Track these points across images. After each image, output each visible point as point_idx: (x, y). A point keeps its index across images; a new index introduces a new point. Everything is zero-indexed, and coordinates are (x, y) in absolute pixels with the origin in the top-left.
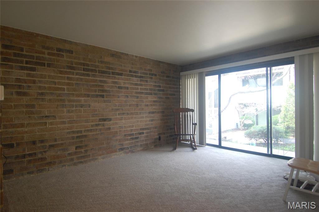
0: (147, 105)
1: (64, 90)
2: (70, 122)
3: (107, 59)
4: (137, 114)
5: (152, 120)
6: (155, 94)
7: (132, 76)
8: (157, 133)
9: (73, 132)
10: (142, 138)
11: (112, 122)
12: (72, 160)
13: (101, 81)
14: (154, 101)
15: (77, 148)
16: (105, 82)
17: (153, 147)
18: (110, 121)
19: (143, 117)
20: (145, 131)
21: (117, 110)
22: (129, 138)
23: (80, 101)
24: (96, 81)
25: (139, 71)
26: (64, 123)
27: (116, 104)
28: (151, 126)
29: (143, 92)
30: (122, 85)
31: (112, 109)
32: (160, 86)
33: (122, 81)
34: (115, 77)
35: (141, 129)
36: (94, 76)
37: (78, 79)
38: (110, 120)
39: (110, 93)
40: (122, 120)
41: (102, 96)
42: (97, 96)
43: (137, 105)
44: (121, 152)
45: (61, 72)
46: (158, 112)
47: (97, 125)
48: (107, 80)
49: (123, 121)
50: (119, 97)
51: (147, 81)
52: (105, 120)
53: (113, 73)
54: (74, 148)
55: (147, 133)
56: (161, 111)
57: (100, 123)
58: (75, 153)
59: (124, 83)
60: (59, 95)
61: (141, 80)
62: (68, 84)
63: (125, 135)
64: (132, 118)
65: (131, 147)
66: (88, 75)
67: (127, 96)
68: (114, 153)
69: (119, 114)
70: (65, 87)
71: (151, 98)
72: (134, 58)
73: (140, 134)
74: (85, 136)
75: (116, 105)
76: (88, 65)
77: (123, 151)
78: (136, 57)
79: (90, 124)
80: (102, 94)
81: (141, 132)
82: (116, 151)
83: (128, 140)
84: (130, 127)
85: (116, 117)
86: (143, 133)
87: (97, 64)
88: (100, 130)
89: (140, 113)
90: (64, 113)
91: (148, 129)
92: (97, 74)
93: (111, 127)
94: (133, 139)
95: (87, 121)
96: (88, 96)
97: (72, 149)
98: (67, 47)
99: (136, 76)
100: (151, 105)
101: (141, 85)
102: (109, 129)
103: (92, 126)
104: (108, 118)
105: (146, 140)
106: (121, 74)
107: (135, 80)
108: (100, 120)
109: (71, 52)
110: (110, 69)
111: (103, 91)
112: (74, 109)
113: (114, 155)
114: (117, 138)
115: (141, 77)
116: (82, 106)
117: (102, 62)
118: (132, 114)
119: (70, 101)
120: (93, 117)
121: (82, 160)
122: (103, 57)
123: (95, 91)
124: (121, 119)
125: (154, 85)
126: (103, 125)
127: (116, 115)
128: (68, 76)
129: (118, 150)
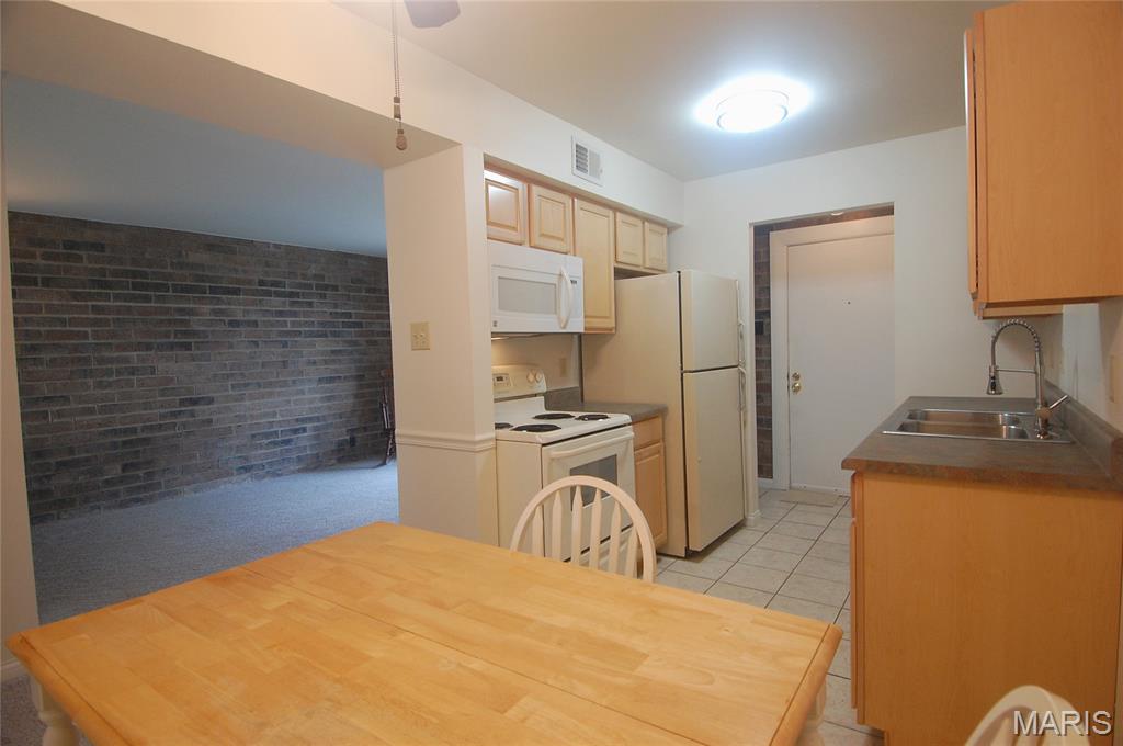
0: (314, 363)
1: (85, 335)
2: (103, 410)
3: (194, 258)
4: (285, 384)
5: (329, 399)
6: (335, 334)
7: (269, 294)
8: (344, 429)
9: (115, 432)
10: (304, 440)
11: (215, 405)
12: (116, 494)
13: (181, 311)
14: (333, 352)
15: (125, 468)
16: (191, 312)
17: (333, 461)
18: (210, 404)
19: (303, 392)
20: (309, 425)
21: (228, 376)
22: (266, 441)
23: (126, 360)
24: (167, 310)
25: (287, 281)
26: (90, 411)
27: (225, 362)
28: (326, 413)
29: (300, 332)
30: (240, 317)
31: (215, 376)
32: (349, 315)
33: (238, 308)
34: (219, 299)
35: (297, 420)
36: (160, 299)
37: (118, 310)
38: (211, 401)
39: (207, 337)
40: (243, 399)
41: (187, 347)
42: (172, 346)
43: (285, 364)
44: (244, 476)
45: (76, 296)
46: (345, 378)
47: (174, 414)
48: (197, 306)
49: (247, 403)
50: (231, 346)
51: (310, 304)
52: (195, 402)
53: (213, 290)
54: (119, 468)
55: (316, 429)
56: (354, 374)
57: (183, 409)
58: (121, 480)
59: (246, 312)
60: (76, 349)
61: (293, 304)
62: (95, 323)
63: (253, 436)
64: (271, 394)
65: (271, 464)
66: (147, 299)
67: (256, 344)
68: (225, 479)
69: (233, 387)
70: (89, 330)
71: (321, 345)
72: (272, 249)
73: (296, 431)
74: (146, 441)
75: (225, 365)
76: (144, 275)
77: (248, 474)
78: (276, 246)
79: (155, 411)
80: (185, 341)
81: (298, 427)
82: (229, 474)
83: (261, 447)
84: (266, 415)
85: (226, 393)
86: (304, 430)
87: (169, 270)
88: (184, 425)
89: (294, 382)
90: (89, 388)
91: (318, 419)
92: (170, 293)
93: (214, 417)
94: (275, 444)
95: (147, 406)
96: (148, 347)
97: (115, 471)
98: (89, 236)
99: (278, 294)
100: (326, 362)
101: (295, 314)
102: (209, 422)
103: (163, 416)
104: (203, 398)
105: (312, 446)
106: (236, 292)
107: (275, 303)
108: (182, 402)
109: (100, 247)
110: (203, 281)
111: (186, 334)
112: (115, 378)
113: (225, 482)
114: (232, 442)
115: (291, 295)
116: (133, 372)
117: (181, 266)
118: (270, 384)
119: (101, 361)
120: (163, 396)
121: (141, 496)
122: (184, 253)
123: (167, 335)
124: (241, 398)
125: (331, 313)
126: (192, 414)
127: (227, 390)
128: (94, 303)
129: (235, 472)
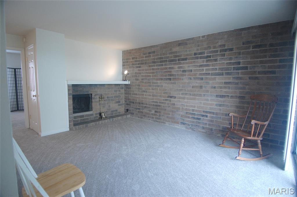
0: (215, 88)
2: (153, 96)
3: (174, 50)
4: (200, 95)
5: (220, 105)
6: (228, 74)
7: (197, 58)
9: (154, 102)
10: (205, 120)
12: (153, 118)
13: (170, 68)
14: (225, 83)
15: (155, 111)
16: (172, 68)
17: (219, 135)
18: (175, 99)
19: (207, 100)
20: (209, 115)
21: (181, 90)
22: (191, 116)
23: (157, 83)
24: (166, 68)
25: (206, 51)
26: (150, 95)
27: (180, 85)
28: (218, 111)
29: (209, 73)
30: (186, 69)
31: (177, 89)
32: (239, 63)
33: (186, 66)
34: (180, 63)
35: (204, 111)
36: (165, 65)
37: (157, 69)
38: (175, 97)
39: (176, 76)
40: (184, 99)
41: (170, 79)
42: (167, 79)
43: (201, 87)
44: (182, 126)
45: (150, 66)
46: (231, 96)
47: (166, 100)
48: (174, 66)
49: (186, 100)
50: (182, 80)
51: (216, 60)
52: (171, 97)
53: (179, 60)
54: (154, 111)
55: (212, 117)
56: (238, 95)
57: (168, 99)
58: (155, 115)
59: (189, 66)
60: (149, 80)
61: (207, 61)
62: (153, 73)
63: (187, 113)
64: (194, 99)
65: (192, 125)
66: (162, 65)
67: (191, 79)
69: (182, 94)
70: (151, 75)
71: (219, 80)
72: (201, 38)
73: (203, 116)
74: (159, 106)
76: (162, 58)
77: (184, 126)
78: (203, 37)
79: (162, 98)
80: (170, 78)
81: (204, 114)
82: (178, 123)
83: (189, 117)
84: (192, 106)
86: (207, 116)
87: (168, 55)
88: (168, 104)
89: (204, 95)
90: (150, 89)
91: (213, 113)
92: (168, 63)
93: (176, 103)
94: (194, 118)
95: (160, 96)
96: (162, 79)
97: (153, 112)
98: (153, 50)
99: (201, 58)
100: (221, 88)
101: (208, 65)
102: (174, 104)
103: (163, 100)
104: (173, 96)
105: (209, 125)
106: (186, 59)
107: (200, 62)
108: (168, 97)
109: (154, 52)
110: (176, 57)
111: (171, 75)
112: (155, 88)
114: (180, 113)
115: (208, 57)
116: (158, 86)
117: (171, 53)
118: (194, 95)
119: (153, 83)
120: (164, 94)
121: (158, 120)
122: (172, 49)
123: (166, 76)
124: (184, 98)
125: (227, 63)
126: (170, 101)
127: (180, 95)
128: (153, 68)
129: (180, 123)
